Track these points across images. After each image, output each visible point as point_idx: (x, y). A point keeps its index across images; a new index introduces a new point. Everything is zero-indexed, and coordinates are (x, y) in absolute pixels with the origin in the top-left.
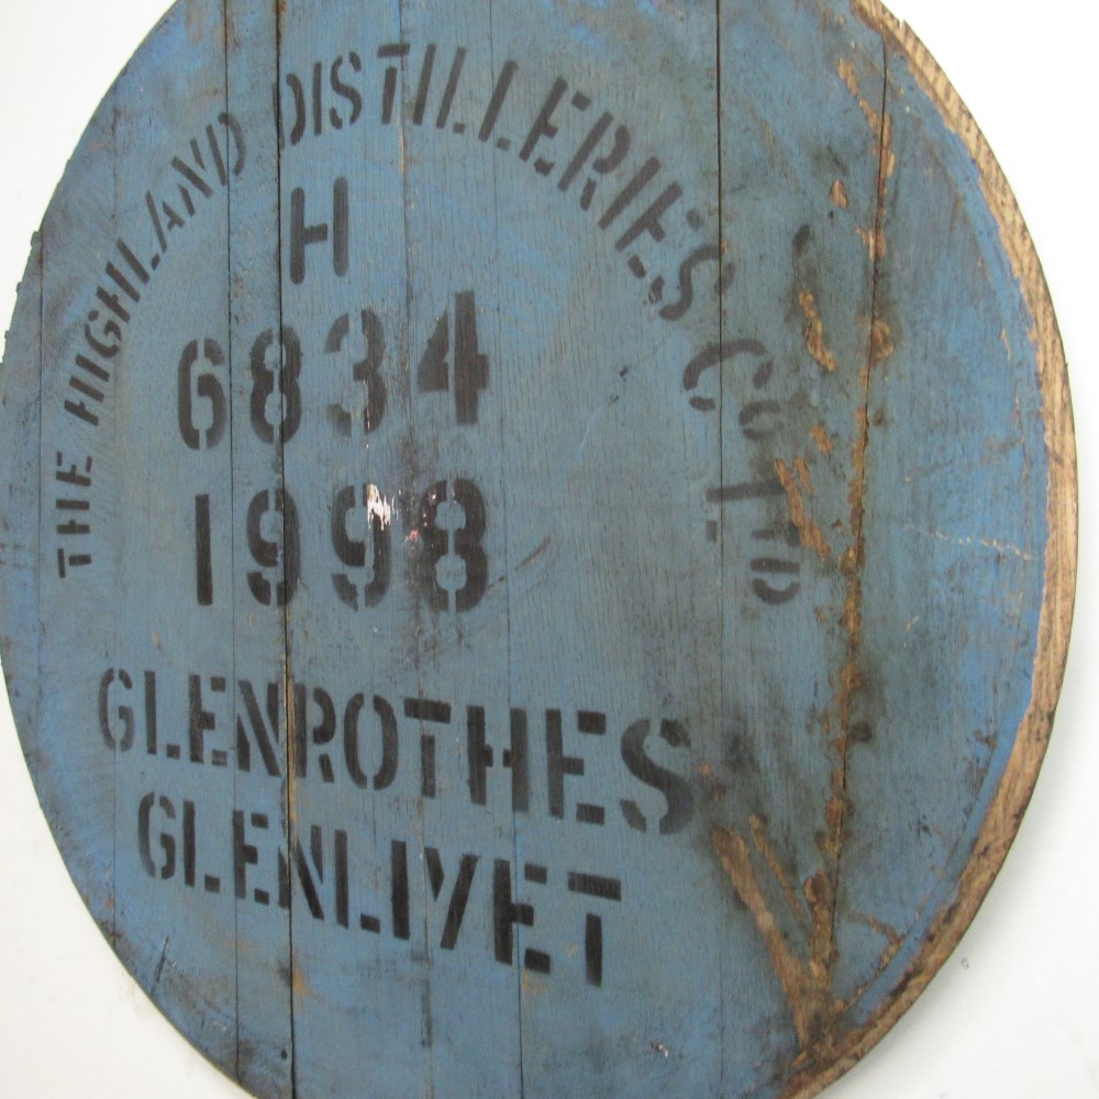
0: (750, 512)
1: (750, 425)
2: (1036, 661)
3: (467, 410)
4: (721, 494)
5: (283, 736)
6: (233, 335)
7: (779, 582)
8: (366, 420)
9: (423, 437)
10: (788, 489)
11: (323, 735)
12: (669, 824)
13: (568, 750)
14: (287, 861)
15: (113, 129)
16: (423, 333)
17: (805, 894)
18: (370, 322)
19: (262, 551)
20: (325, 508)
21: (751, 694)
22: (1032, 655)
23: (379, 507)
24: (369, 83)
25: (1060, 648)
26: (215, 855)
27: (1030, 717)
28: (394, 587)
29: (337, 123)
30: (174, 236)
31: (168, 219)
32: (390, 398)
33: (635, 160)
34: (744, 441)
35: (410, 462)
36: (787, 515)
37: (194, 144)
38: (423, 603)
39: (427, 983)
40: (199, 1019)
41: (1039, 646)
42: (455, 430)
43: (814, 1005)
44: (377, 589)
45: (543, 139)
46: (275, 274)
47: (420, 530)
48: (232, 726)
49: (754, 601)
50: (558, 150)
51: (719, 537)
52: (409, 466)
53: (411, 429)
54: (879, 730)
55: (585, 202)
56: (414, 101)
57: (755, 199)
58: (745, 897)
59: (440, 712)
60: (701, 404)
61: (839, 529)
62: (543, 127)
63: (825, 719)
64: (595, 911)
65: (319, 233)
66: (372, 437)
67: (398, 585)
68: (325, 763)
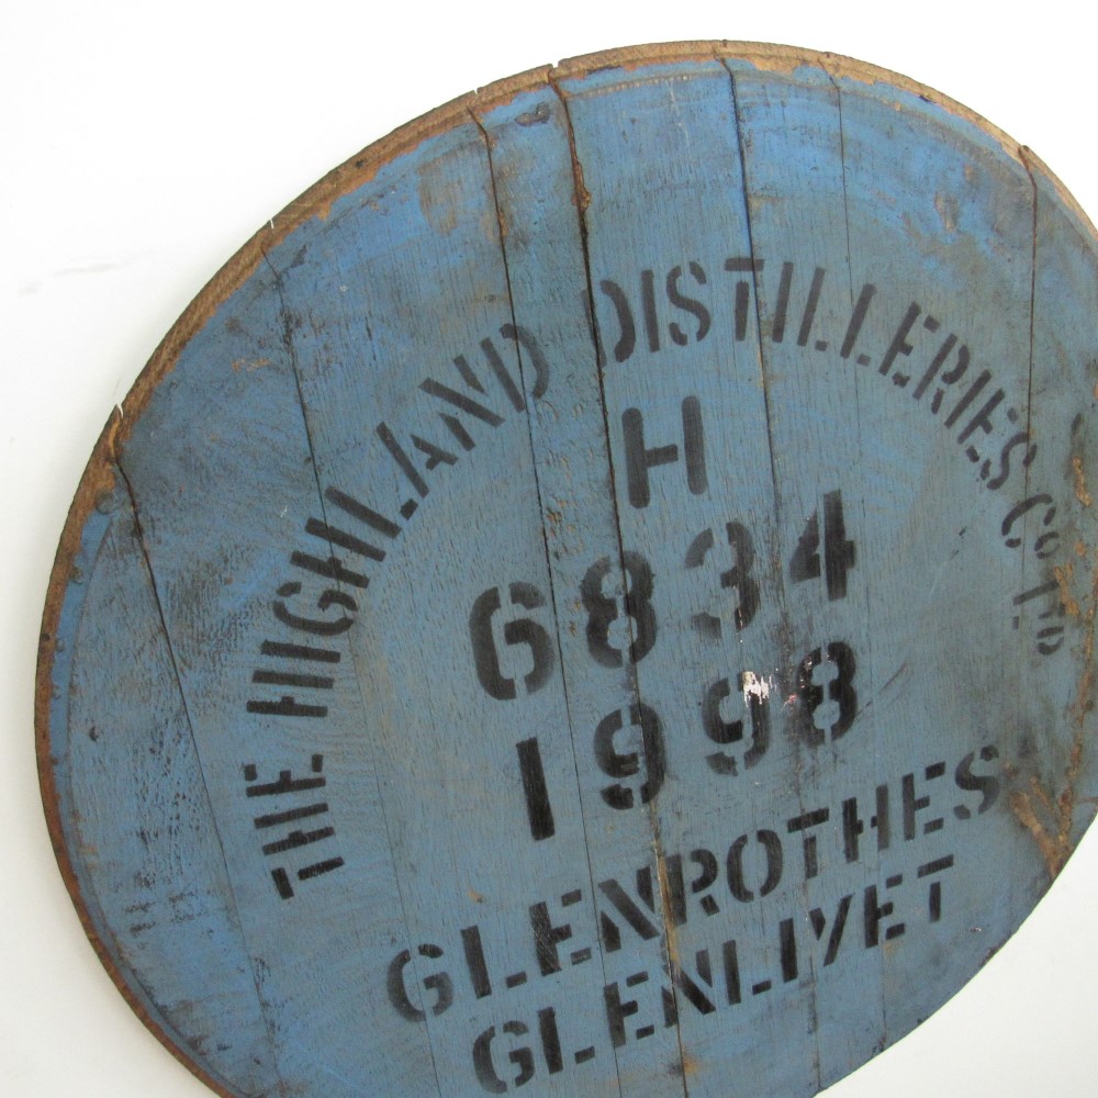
0: (1040, 603)
1: (1042, 550)
3: (837, 586)
4: (1022, 599)
6: (553, 571)
7: (1051, 641)
9: (796, 619)
11: (703, 882)
12: (983, 808)
13: (918, 795)
16: (792, 536)
17: (1058, 804)
18: (736, 532)
19: (615, 765)
20: (694, 705)
21: (1035, 709)
23: (757, 687)
24: (718, 295)
28: (774, 745)
29: (680, 339)
30: (439, 476)
31: (425, 457)
32: (762, 595)
33: (972, 374)
34: (1037, 560)
35: (786, 642)
37: (460, 362)
38: (803, 745)
39: (813, 996)
42: (828, 606)
44: (758, 750)
45: (900, 357)
46: (609, 502)
47: (798, 694)
48: (594, 924)
49: (1039, 656)
50: (913, 365)
51: (1020, 625)
52: (785, 646)
53: (785, 616)
55: (935, 408)
56: (772, 319)
57: (1051, 398)
58: (1026, 823)
59: (820, 816)
60: (1012, 543)
62: (900, 346)
64: (937, 881)
65: (668, 454)
66: (746, 632)
67: (778, 741)
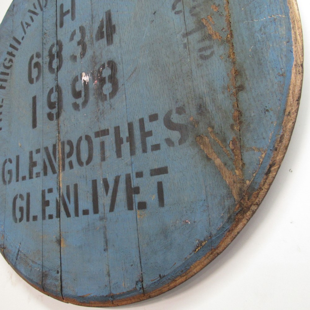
0: (196, 36)
1: (193, 13)
2: (293, 47)
3: (110, 41)
4: (187, 34)
5: (57, 160)
6: (44, 49)
7: (208, 53)
8: (81, 55)
9: (97, 54)
10: (207, 25)
11: (70, 155)
12: (181, 142)
13: (147, 129)
14: (59, 201)
15: (13, 10)
16: (96, 26)
17: (230, 147)
19: (51, 105)
20: (70, 85)
22: (292, 46)
23: (86, 78)
25: (300, 44)
26: (36, 208)
27: (295, 65)
28: (90, 100)
30: (28, 30)
31: (27, 26)
32: (88, 47)
34: (192, 17)
35: (94, 62)
36: (207, 33)
37: (34, 4)
38: (99, 101)
39: (105, 227)
40: (30, 268)
41: (293, 43)
42: (107, 48)
43: (239, 185)
44: (85, 103)
46: (55, 28)
47: (98, 80)
48: (42, 163)
49: (200, 62)
51: (187, 47)
52: (94, 63)
53: (94, 52)
54: (246, 85)
58: (210, 156)
61: (224, 30)
63: (228, 87)
64: (160, 180)
65: (67, 12)
66: (83, 59)
67: (92, 98)
68: (71, 164)
